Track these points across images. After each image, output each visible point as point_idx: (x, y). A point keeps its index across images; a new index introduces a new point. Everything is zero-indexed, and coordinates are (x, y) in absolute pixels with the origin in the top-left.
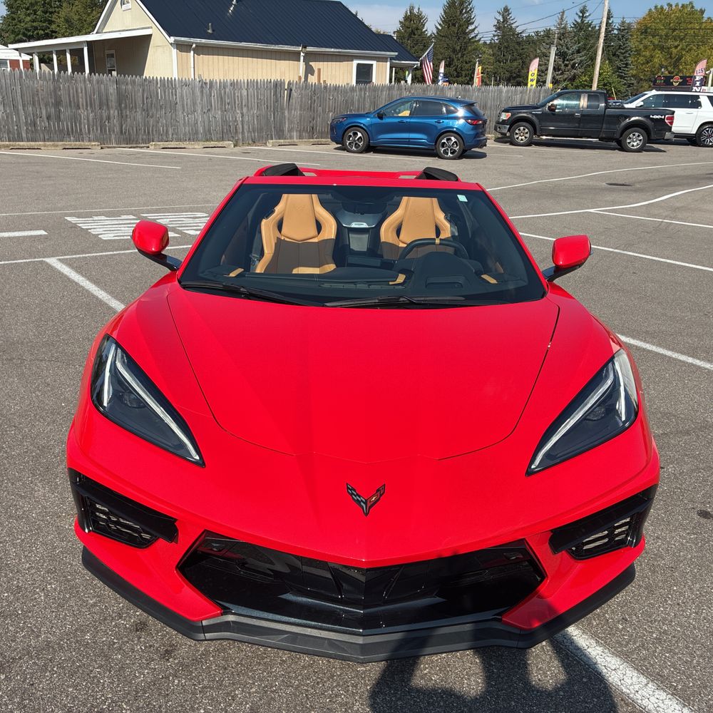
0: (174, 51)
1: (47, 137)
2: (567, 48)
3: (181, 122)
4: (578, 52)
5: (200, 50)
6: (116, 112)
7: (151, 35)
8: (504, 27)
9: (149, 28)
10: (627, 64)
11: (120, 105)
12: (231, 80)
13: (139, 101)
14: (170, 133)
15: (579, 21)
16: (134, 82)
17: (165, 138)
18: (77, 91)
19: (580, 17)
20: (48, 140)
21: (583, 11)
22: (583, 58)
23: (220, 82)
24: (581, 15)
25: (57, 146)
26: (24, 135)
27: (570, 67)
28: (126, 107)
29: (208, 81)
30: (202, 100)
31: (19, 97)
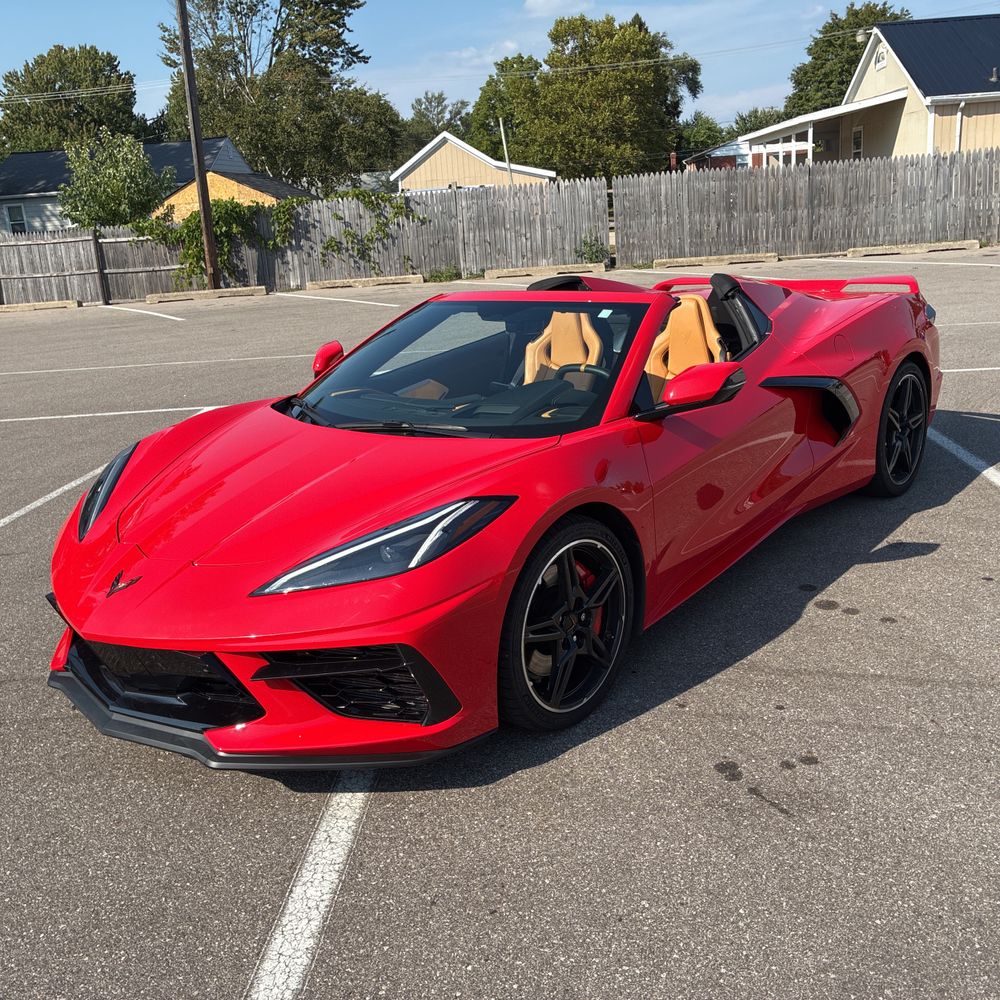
0: (932, 116)
1: (714, 250)
3: (900, 217)
5: (971, 109)
6: (806, 211)
7: (905, 98)
9: (903, 89)
11: (812, 202)
12: (986, 150)
13: (839, 193)
14: (881, 233)
16: (835, 169)
17: (872, 241)
18: (756, 189)
20: (715, 254)
23: (969, 155)
25: (722, 260)
26: (687, 249)
28: (819, 205)
29: (948, 155)
30: (936, 183)
31: (685, 205)
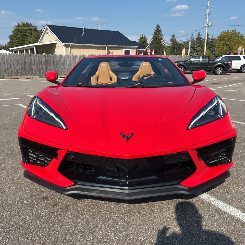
0: (64, 48)
1: (21, 75)
2: (195, 46)
3: (66, 69)
4: (198, 47)
5: (73, 47)
6: (44, 66)
8: (173, 40)
9: (56, 41)
10: (215, 50)
11: (46, 64)
12: (83, 55)
13: (52, 62)
14: (62, 73)
15: (198, 37)
16: (51, 56)
17: (61, 74)
18: (31, 59)
19: (198, 36)
20: (22, 76)
21: (199, 34)
22: (200, 49)
23: (79, 56)
24: (198, 35)
25: (25, 77)
26: (14, 74)
27: (196, 52)
28: (48, 65)
29: (75, 55)
30: (73, 62)
31: (12, 62)
